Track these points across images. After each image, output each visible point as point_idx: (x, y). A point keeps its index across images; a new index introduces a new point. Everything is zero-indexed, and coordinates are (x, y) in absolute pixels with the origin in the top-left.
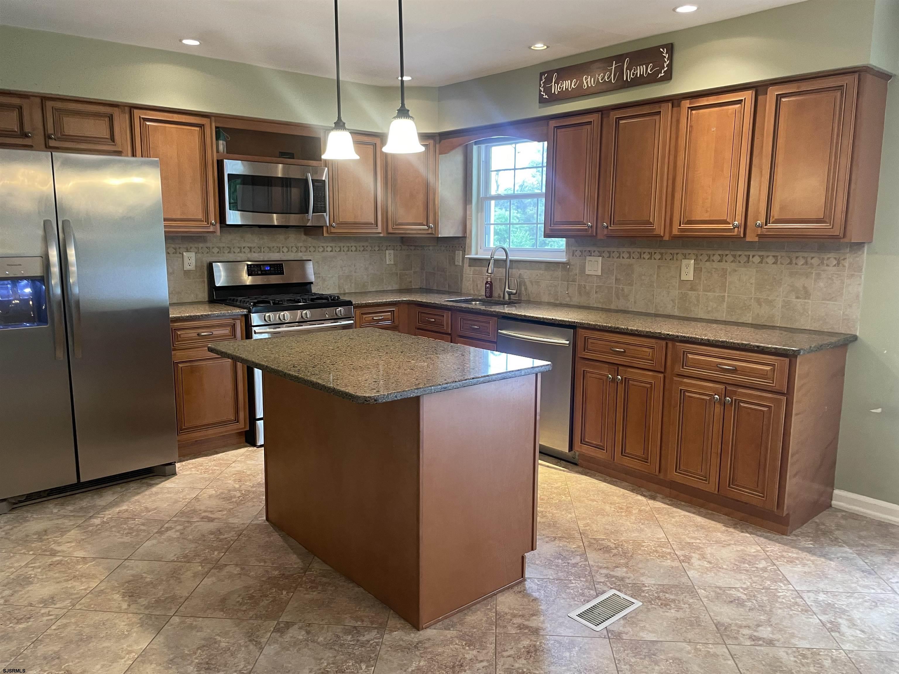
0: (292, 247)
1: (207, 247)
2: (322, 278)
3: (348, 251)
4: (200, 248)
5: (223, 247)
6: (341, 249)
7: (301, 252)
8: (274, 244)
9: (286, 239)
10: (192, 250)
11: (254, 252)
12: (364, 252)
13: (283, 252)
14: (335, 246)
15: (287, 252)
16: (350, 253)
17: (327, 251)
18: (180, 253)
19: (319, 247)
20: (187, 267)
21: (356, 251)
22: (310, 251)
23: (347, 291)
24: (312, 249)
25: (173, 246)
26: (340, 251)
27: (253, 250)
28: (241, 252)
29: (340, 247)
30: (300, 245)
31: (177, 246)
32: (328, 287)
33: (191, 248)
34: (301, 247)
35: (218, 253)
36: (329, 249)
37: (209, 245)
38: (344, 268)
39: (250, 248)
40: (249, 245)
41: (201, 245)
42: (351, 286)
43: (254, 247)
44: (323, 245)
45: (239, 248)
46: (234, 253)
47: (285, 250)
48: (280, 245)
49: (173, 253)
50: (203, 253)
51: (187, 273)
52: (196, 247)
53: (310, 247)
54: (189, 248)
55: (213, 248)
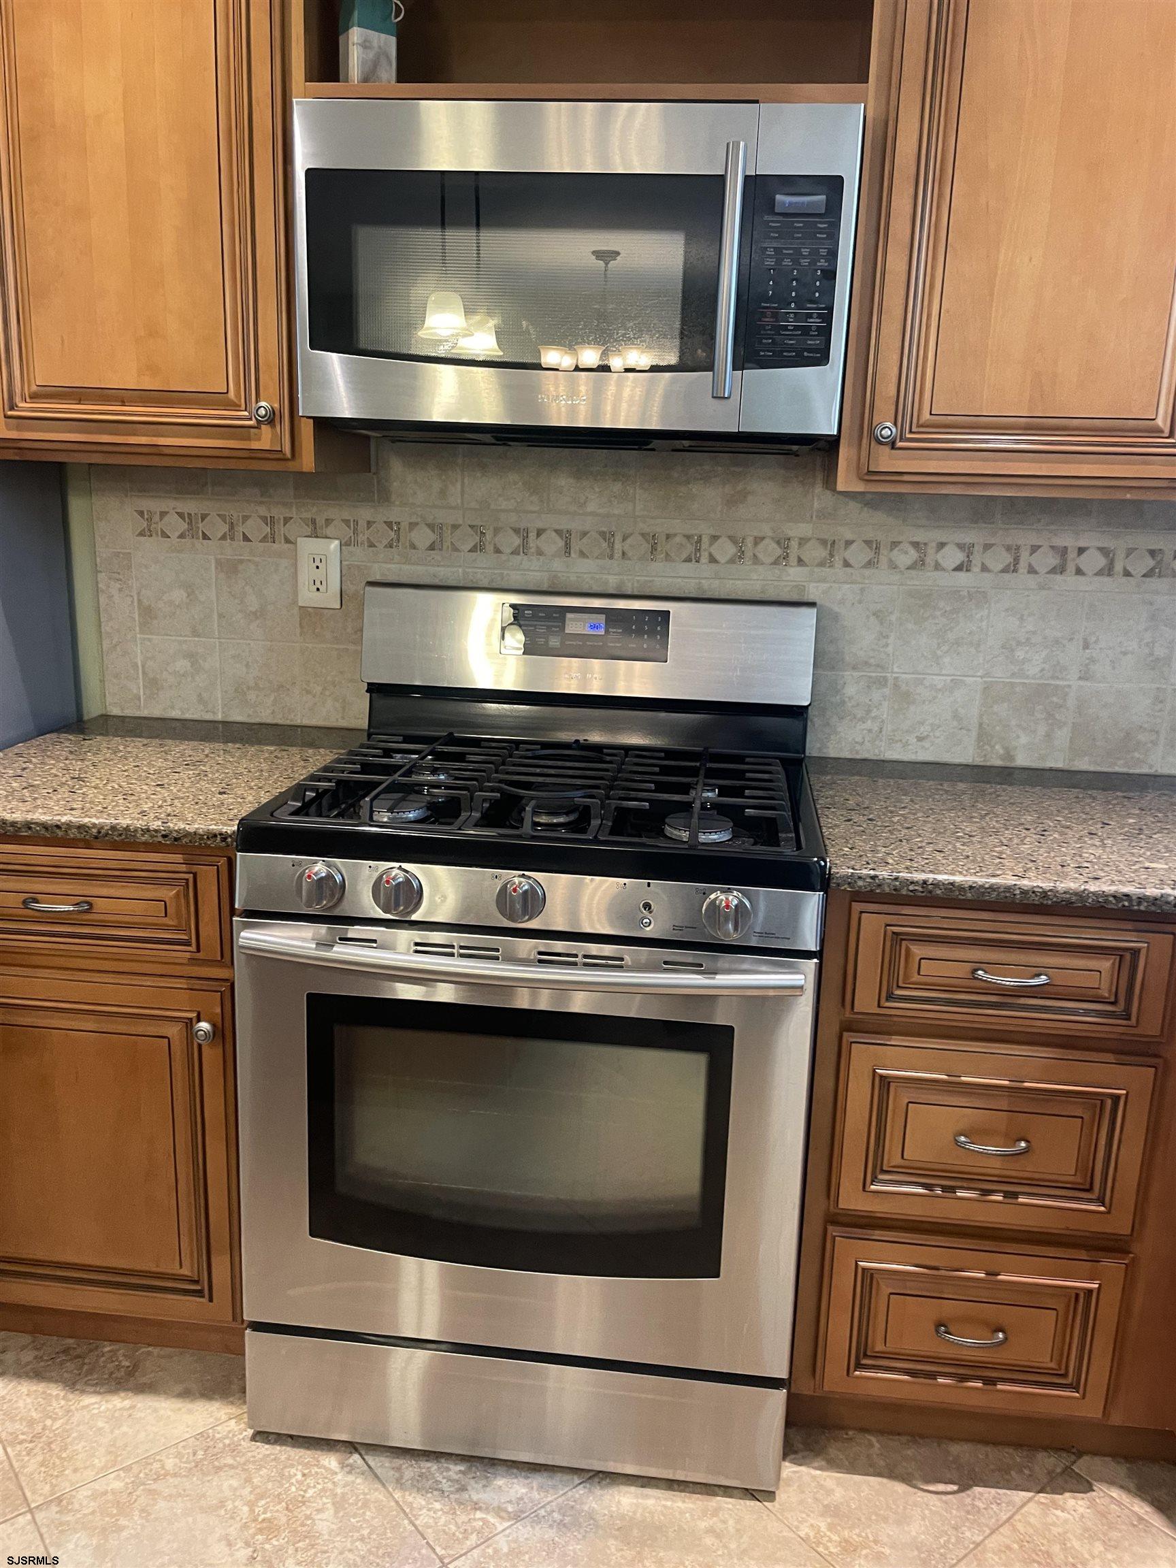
0: (758, 540)
1: (389, 524)
2: (896, 686)
3: (1060, 569)
4: (362, 524)
5: (455, 527)
6: (1016, 560)
7: (800, 562)
8: (677, 526)
9: (731, 502)
10: (329, 531)
11: (582, 554)
12: (1154, 583)
13: (713, 560)
14: (987, 547)
15: (732, 561)
16: (1069, 580)
17: (937, 567)
18: (287, 541)
19: (895, 544)
20: (308, 597)
21: (1108, 571)
22: (847, 564)
23: (1022, 760)
24: (858, 554)
25: (263, 511)
26: (1012, 568)
27: (576, 545)
28: (522, 549)
29: (1015, 550)
30: (797, 530)
31: (278, 512)
32: (924, 730)
33: (328, 522)
34: (803, 541)
35: (432, 547)
36: (952, 556)
37: (394, 514)
38: (1020, 654)
39: (566, 536)
40: (564, 523)
41: (365, 513)
42: (1049, 736)
43: (584, 534)
44: (920, 536)
45: (517, 531)
46: (498, 551)
47: (725, 550)
48: (706, 530)
49: (264, 540)
50: (372, 545)
51: (311, 617)
52: (347, 522)
53: (849, 543)
54: (320, 521)
55: (413, 525)
